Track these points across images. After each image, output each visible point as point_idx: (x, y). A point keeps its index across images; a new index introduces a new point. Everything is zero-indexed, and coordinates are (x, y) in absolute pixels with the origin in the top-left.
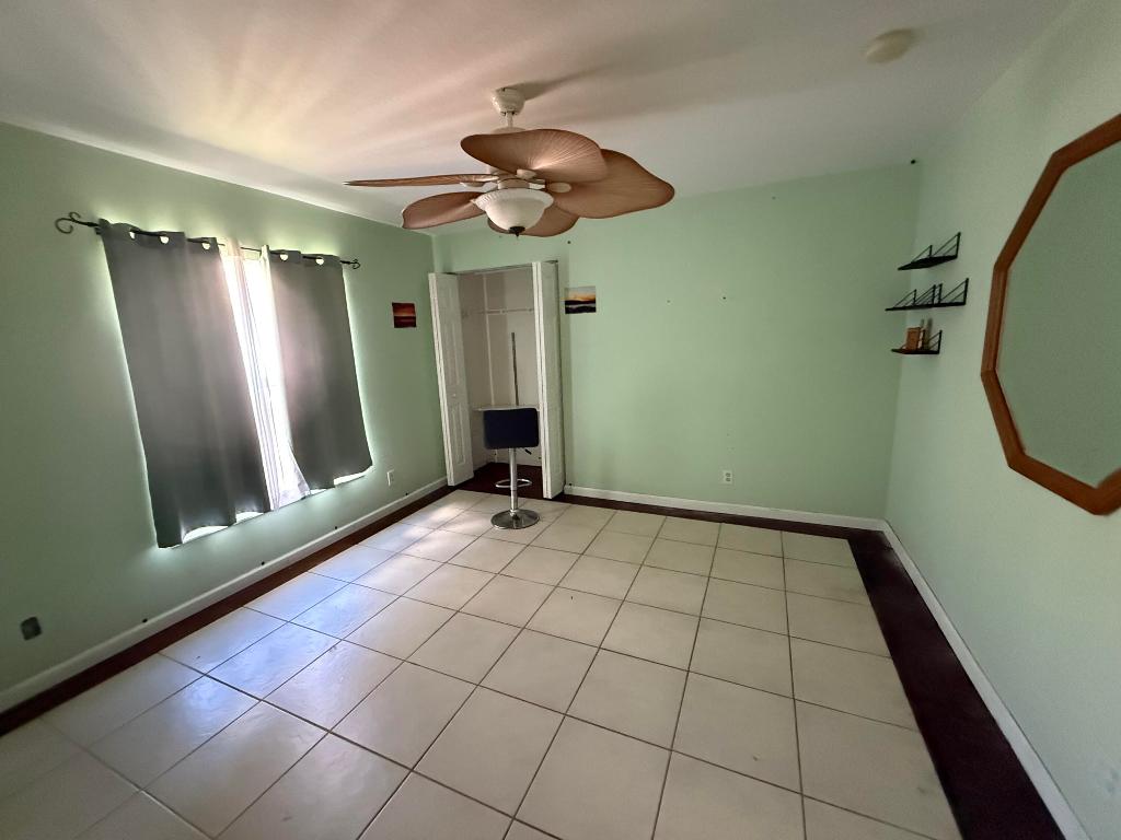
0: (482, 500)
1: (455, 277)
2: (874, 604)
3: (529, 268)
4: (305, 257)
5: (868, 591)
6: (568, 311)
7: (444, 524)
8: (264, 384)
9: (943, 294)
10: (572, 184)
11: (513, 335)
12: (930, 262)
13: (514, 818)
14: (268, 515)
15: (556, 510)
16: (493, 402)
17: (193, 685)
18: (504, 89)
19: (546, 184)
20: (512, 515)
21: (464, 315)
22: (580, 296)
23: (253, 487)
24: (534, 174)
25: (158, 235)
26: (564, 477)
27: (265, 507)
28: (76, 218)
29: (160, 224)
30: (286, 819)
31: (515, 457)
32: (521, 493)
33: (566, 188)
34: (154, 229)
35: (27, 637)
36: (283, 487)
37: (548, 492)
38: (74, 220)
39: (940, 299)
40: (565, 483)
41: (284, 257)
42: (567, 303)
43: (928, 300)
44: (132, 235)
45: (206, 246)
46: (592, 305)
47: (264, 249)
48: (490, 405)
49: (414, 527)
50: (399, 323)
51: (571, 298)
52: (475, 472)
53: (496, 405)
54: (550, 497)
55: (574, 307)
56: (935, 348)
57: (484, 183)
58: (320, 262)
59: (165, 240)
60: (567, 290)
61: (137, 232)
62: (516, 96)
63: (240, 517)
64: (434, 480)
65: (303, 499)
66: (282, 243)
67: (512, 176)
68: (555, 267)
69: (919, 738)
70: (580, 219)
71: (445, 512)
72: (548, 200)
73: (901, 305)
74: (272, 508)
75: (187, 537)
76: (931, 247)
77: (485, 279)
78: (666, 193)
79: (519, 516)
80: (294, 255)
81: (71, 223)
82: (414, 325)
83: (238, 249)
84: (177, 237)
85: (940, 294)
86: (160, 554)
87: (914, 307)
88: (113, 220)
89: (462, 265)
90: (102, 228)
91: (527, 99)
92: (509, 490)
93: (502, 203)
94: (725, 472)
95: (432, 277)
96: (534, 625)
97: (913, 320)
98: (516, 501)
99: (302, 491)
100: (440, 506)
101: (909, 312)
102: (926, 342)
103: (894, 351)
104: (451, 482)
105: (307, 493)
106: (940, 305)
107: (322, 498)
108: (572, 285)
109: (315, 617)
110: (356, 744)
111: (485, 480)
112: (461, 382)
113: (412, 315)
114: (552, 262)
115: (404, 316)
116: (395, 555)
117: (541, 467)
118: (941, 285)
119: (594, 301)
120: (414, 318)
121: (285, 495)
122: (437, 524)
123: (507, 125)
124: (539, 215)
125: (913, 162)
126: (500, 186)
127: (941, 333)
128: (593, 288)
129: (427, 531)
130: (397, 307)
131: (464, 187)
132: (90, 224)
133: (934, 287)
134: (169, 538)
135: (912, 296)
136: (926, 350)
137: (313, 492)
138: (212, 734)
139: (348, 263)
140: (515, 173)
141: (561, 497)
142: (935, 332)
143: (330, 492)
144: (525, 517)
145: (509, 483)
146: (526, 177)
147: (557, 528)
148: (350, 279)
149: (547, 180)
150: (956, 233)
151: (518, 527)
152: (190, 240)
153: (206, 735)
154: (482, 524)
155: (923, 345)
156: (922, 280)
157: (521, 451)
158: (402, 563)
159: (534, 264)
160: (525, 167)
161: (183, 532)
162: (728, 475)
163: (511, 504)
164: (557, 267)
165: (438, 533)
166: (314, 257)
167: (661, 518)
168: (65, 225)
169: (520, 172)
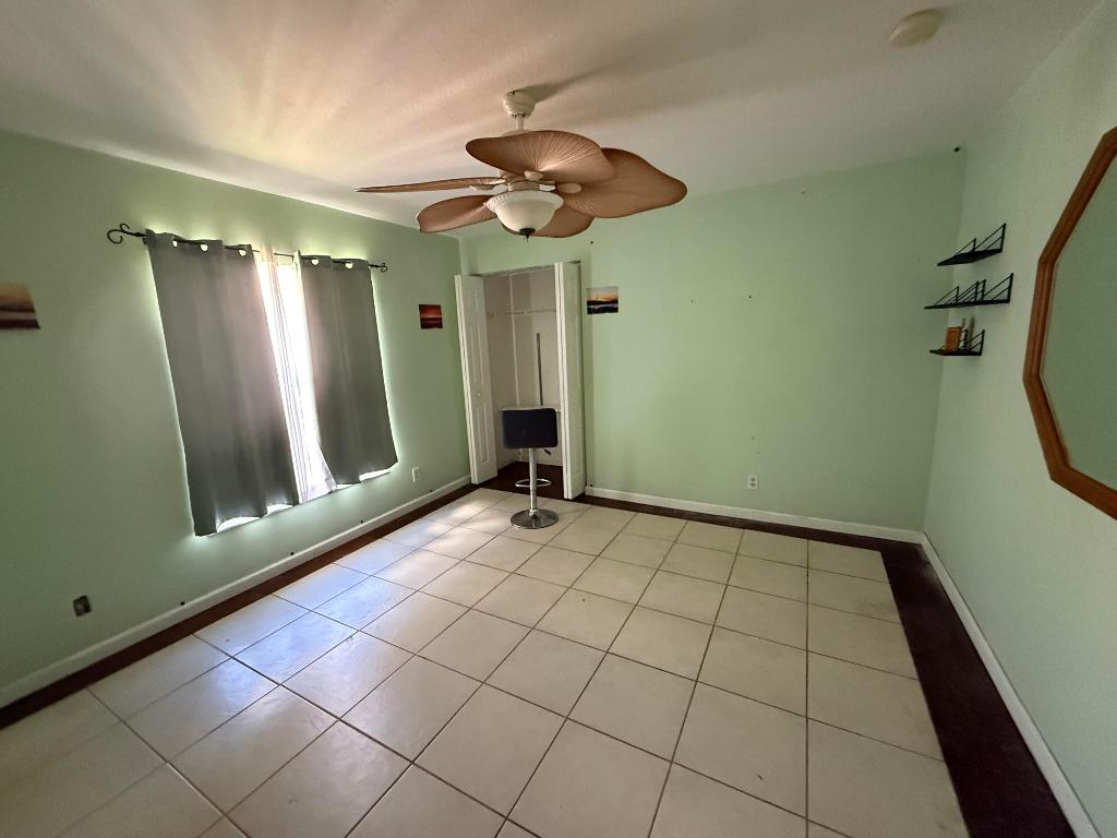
0: (504, 499)
1: (481, 280)
2: (904, 621)
3: (550, 270)
4: (335, 261)
5: (900, 608)
6: (590, 311)
7: (465, 522)
8: (295, 383)
9: (987, 291)
10: (582, 185)
11: (538, 335)
12: (973, 256)
13: (507, 819)
14: (297, 508)
15: (575, 511)
16: (518, 403)
17: (221, 666)
18: (513, 93)
19: (556, 185)
20: (531, 514)
21: (489, 316)
22: (601, 296)
23: (283, 481)
24: (541, 176)
25: (199, 243)
26: (586, 478)
27: (294, 501)
28: (126, 229)
29: (202, 233)
30: (291, 802)
31: (533, 457)
32: (540, 492)
33: (575, 189)
34: (195, 238)
35: (79, 614)
36: (310, 482)
37: (568, 493)
38: (123, 231)
39: (983, 295)
40: (586, 485)
41: (315, 262)
42: (589, 303)
43: (969, 297)
44: (175, 243)
45: (243, 253)
46: (615, 306)
47: (296, 254)
48: (515, 405)
49: (435, 524)
50: (425, 324)
51: (594, 298)
52: (499, 471)
53: (521, 405)
54: (570, 498)
55: (597, 307)
56: (977, 349)
57: (494, 186)
58: (349, 266)
59: (204, 248)
60: (589, 290)
61: (180, 241)
62: (526, 98)
63: (271, 509)
64: (459, 477)
65: (330, 493)
66: (314, 249)
67: (520, 178)
68: (578, 267)
69: (943, 769)
70: (596, 220)
71: (467, 510)
72: (558, 201)
73: (942, 303)
74: (301, 501)
75: (221, 526)
76: (975, 240)
77: (511, 280)
78: (677, 191)
79: (538, 515)
80: (324, 260)
81: (121, 234)
82: (440, 326)
83: (272, 255)
84: (215, 245)
85: (983, 291)
86: (198, 542)
87: (957, 304)
88: (158, 230)
89: (488, 267)
90: (149, 238)
91: (538, 101)
92: (529, 489)
93: (511, 206)
94: (749, 477)
95: (458, 279)
96: (543, 625)
97: (955, 318)
98: (535, 501)
99: (329, 485)
100: (464, 503)
101: (952, 310)
102: (968, 340)
103: (932, 352)
104: (475, 481)
105: (334, 488)
106: (983, 302)
107: (349, 492)
108: (594, 285)
109: (337, 608)
110: (363, 733)
111: (507, 479)
112: (485, 383)
113: (438, 316)
114: (575, 262)
115: (431, 318)
116: (416, 550)
117: (561, 468)
118: (984, 281)
119: (616, 301)
120: (441, 319)
121: (313, 489)
122: (459, 520)
123: (517, 128)
124: (549, 216)
125: (957, 150)
126: (510, 188)
127: (983, 332)
128: (616, 288)
129: (449, 527)
130: (423, 308)
131: (473, 191)
132: (138, 235)
133: (978, 284)
134: (205, 528)
135: (954, 293)
136: (968, 352)
137: (340, 486)
138: (233, 714)
139: (377, 266)
140: (523, 175)
141: (582, 498)
142: (977, 330)
143: (356, 488)
144: (544, 516)
145: (528, 483)
146: (534, 178)
147: (576, 529)
148: (378, 283)
149: (557, 181)
150: (1001, 224)
151: (538, 526)
152: (227, 247)
153: (227, 715)
154: (501, 522)
155: (964, 346)
156: (964, 276)
157: (541, 450)
158: (422, 559)
159: (556, 265)
160: (532, 169)
161: (218, 522)
162: (753, 480)
163: (530, 503)
164: (579, 268)
165: (457, 531)
166: (344, 262)
167: (682, 522)
168: (116, 236)
169: (528, 174)
